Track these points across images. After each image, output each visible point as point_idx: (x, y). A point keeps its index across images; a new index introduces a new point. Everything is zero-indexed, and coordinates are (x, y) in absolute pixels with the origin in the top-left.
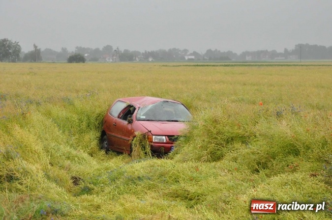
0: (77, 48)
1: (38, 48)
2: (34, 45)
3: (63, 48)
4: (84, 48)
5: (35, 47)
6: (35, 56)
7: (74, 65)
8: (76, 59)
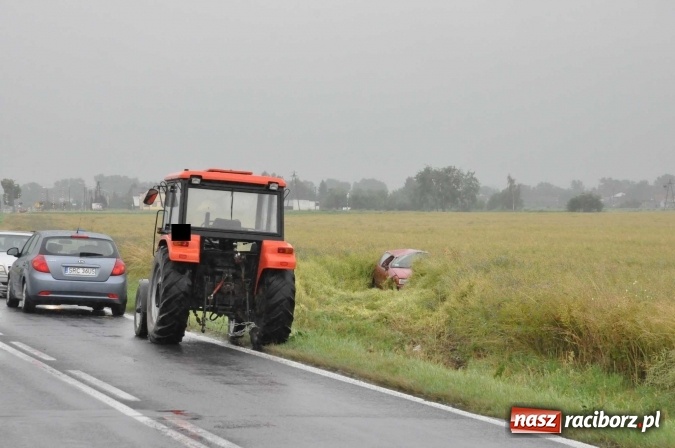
0: (603, 180)
1: (516, 183)
2: (509, 177)
3: (574, 182)
4: (617, 181)
5: (511, 181)
6: (510, 199)
7: (581, 216)
8: (585, 203)
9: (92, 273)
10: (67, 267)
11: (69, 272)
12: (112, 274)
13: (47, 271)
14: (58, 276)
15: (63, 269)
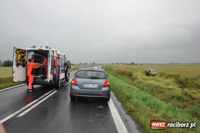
2: (137, 63)
4: (142, 63)
9: (95, 86)
10: (85, 83)
11: (86, 86)
12: (104, 86)
13: (77, 85)
14: (81, 87)
15: (83, 84)
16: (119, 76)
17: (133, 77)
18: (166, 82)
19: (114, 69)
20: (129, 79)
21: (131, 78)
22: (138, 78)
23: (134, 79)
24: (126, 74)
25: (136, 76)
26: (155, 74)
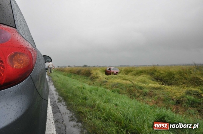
16: (73, 76)
17: (93, 75)
18: (139, 80)
19: (66, 69)
20: (86, 79)
21: (90, 77)
22: (100, 76)
23: (94, 79)
24: (82, 73)
25: (96, 74)
26: (117, 73)
